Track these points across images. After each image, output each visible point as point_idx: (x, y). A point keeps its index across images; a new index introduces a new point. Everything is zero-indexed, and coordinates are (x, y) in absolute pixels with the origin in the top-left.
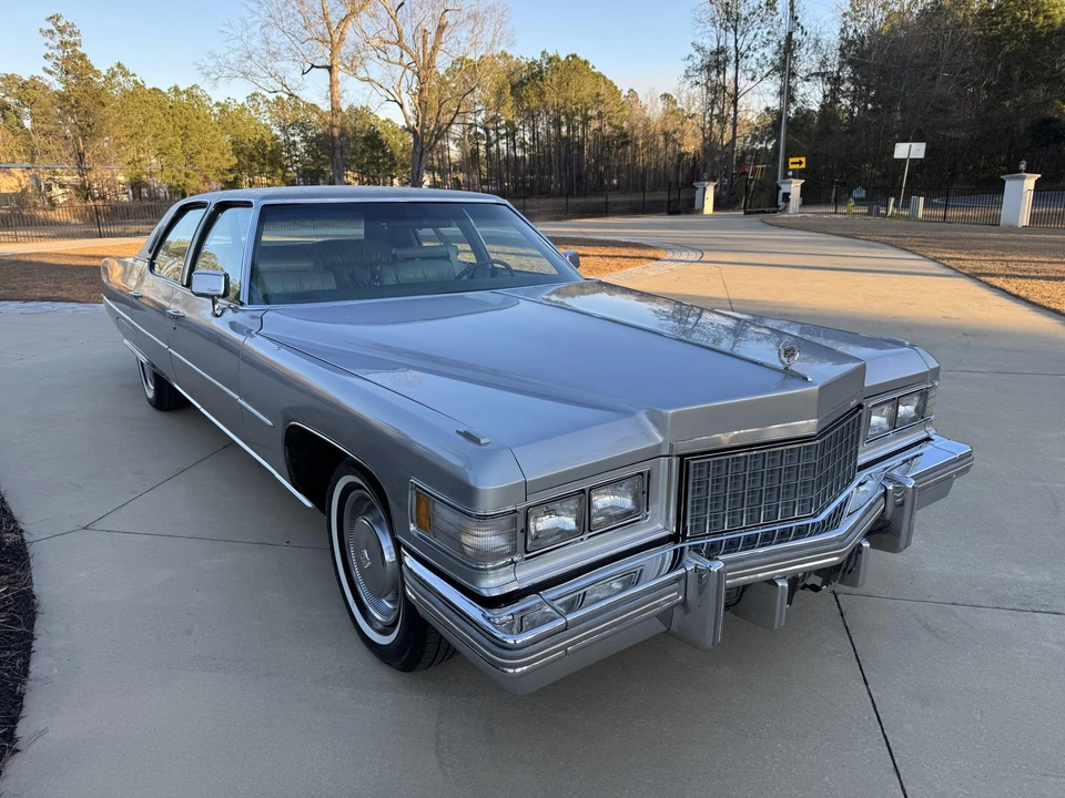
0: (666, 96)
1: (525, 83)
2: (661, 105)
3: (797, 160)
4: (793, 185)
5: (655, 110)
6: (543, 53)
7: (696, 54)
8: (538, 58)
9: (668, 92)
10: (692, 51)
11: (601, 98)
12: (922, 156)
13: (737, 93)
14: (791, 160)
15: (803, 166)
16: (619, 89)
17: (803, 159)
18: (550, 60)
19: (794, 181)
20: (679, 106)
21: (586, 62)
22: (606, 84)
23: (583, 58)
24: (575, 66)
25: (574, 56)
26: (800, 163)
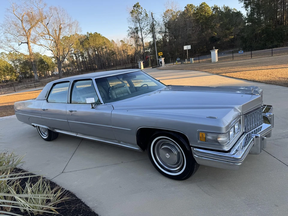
0: (121, 41)
1: (84, 41)
2: (121, 43)
3: (160, 53)
4: (162, 59)
5: (120, 45)
6: (87, 33)
7: (130, 30)
8: (86, 34)
9: (122, 40)
10: (129, 29)
11: (105, 43)
12: (190, 48)
13: (142, 38)
14: (159, 53)
15: (162, 54)
16: (109, 40)
17: (162, 53)
18: (90, 34)
19: (162, 58)
20: (125, 43)
21: (99, 34)
22: (106, 39)
23: (98, 33)
24: (97, 35)
25: (96, 33)
26: (161, 54)
